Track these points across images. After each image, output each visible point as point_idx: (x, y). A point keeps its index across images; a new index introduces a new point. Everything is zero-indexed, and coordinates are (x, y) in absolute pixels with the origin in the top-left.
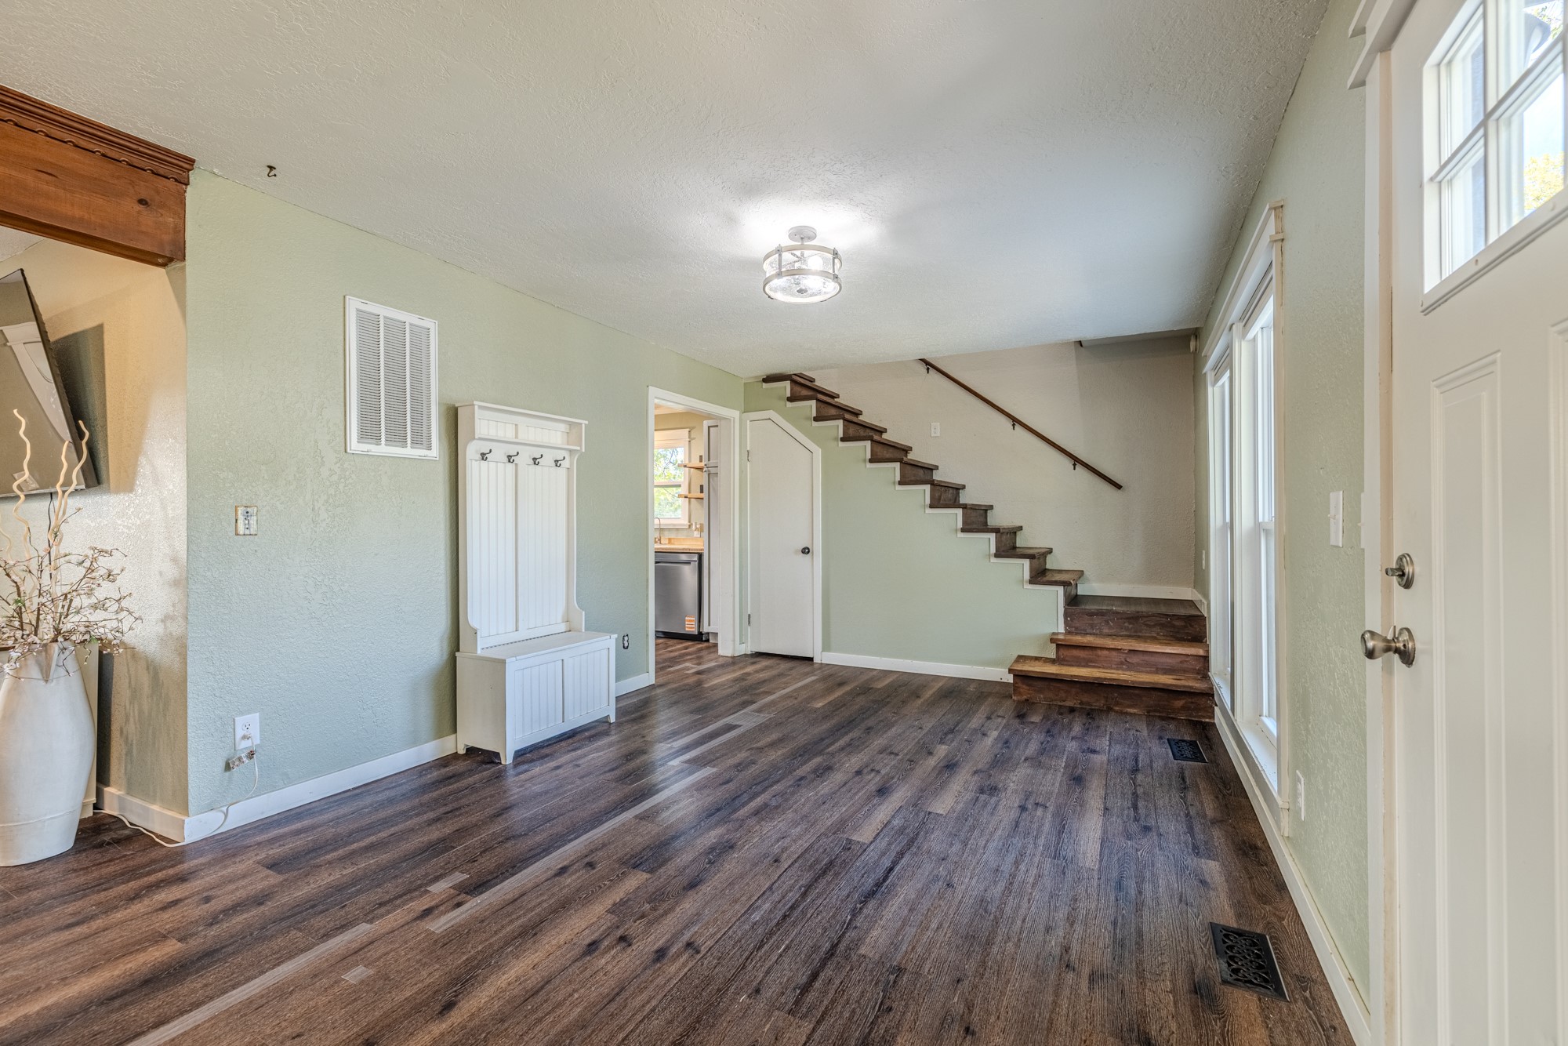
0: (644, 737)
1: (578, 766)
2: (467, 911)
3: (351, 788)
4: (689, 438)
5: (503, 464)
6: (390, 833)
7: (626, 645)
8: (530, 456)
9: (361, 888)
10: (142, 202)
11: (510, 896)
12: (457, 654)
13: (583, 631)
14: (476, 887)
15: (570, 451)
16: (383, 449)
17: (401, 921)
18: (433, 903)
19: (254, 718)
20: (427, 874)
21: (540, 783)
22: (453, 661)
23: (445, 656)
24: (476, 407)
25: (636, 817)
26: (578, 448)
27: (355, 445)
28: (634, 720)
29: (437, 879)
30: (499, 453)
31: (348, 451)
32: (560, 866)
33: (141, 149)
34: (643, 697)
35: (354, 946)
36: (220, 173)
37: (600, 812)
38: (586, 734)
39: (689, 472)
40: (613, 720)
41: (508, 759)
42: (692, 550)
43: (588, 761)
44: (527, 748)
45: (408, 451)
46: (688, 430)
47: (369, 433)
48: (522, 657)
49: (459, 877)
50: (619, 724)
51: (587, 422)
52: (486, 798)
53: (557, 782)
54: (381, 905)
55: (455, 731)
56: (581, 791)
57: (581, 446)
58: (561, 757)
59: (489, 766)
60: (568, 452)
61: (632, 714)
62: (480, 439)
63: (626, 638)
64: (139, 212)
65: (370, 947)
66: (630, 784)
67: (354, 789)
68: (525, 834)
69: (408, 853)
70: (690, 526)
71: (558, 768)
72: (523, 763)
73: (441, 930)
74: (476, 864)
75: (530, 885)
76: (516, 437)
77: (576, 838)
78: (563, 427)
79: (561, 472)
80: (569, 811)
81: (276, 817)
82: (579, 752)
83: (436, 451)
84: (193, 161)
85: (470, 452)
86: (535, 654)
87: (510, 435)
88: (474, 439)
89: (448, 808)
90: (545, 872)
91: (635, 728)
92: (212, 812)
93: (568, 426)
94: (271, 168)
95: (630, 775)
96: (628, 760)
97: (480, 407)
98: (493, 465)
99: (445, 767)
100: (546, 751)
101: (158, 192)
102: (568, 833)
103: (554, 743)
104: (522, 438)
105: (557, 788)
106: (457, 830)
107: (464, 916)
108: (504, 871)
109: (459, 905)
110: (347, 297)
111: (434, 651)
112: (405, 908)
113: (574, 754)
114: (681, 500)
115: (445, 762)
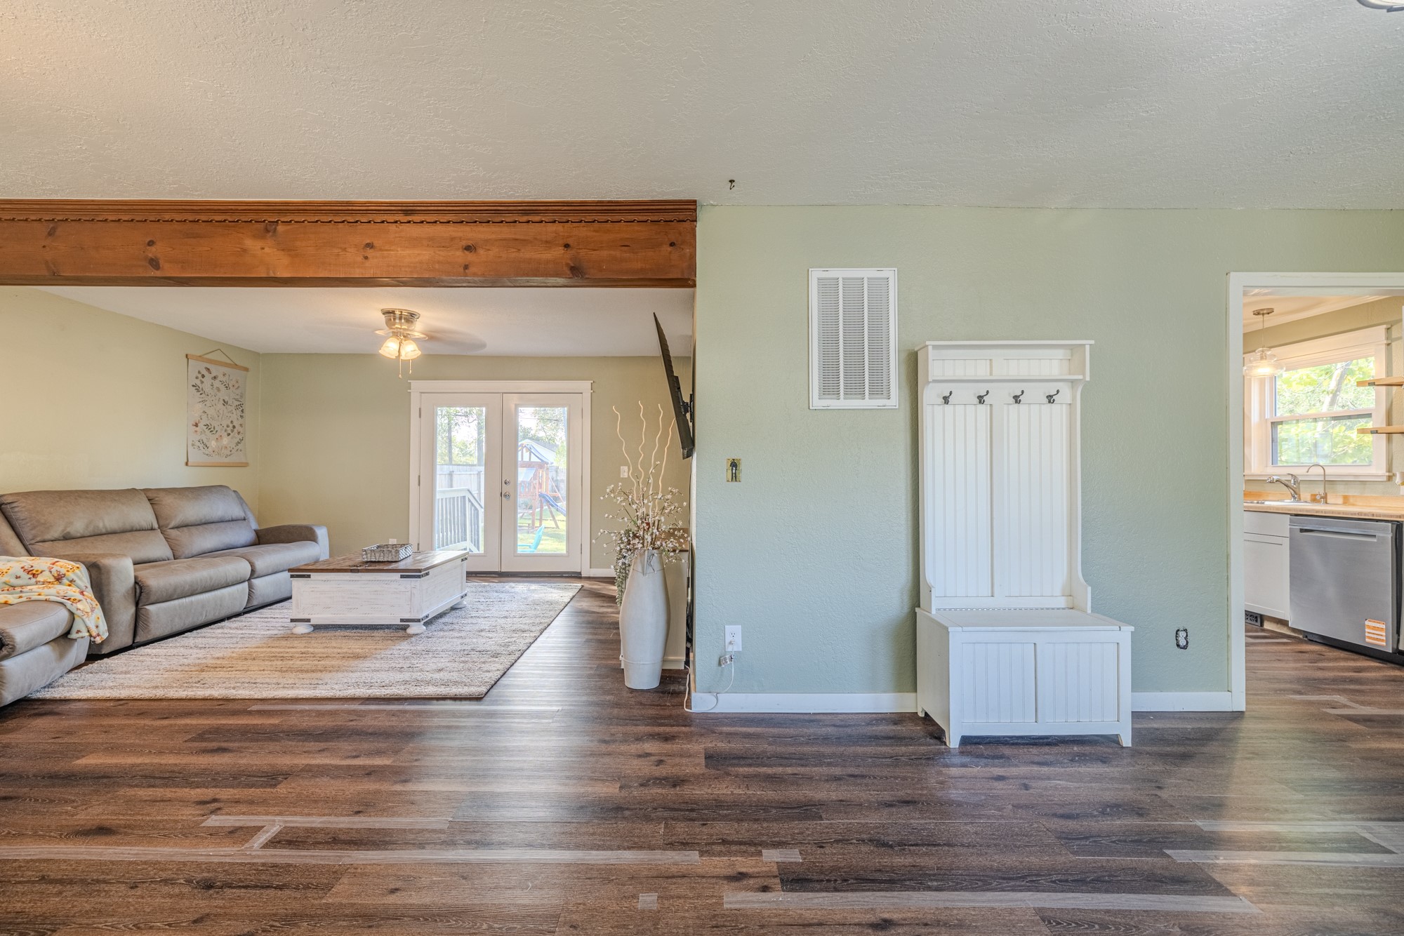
0: (1159, 788)
1: (1026, 787)
2: (764, 902)
3: (812, 712)
4: (1387, 339)
5: (974, 406)
6: (796, 772)
7: (1182, 643)
8: (1009, 394)
9: (729, 815)
10: (672, 244)
11: (809, 916)
12: (917, 610)
13: (1089, 611)
14: (794, 880)
15: (1072, 381)
16: (843, 403)
17: (718, 871)
18: (751, 870)
19: (737, 629)
20: (776, 835)
21: (963, 789)
22: (913, 617)
23: (906, 610)
24: (930, 348)
25: (1039, 911)
26: (1081, 377)
27: (817, 402)
28: (1164, 756)
29: (776, 845)
30: (962, 395)
31: (811, 408)
32: (886, 916)
33: (667, 207)
34: (1208, 726)
35: (674, 869)
36: (715, 203)
37: (999, 870)
38: (1075, 749)
39: (1388, 394)
40: (1127, 741)
41: (953, 742)
42: (1365, 514)
43: (1046, 789)
44: (987, 737)
45: (868, 403)
46: (1385, 326)
47: (829, 389)
48: (970, 629)
49: (793, 856)
50: (1134, 753)
51: (1092, 342)
52: (896, 778)
53: (983, 797)
54: (724, 842)
55: (916, 691)
56: (1000, 825)
57: (1084, 374)
58: (1016, 766)
59: (932, 741)
60: (1070, 384)
61: (1169, 745)
62: (935, 381)
63: (1182, 634)
64: (670, 253)
65: (679, 880)
66: (1075, 853)
67: (814, 714)
68: (891, 846)
69: (787, 800)
70: (1390, 478)
71: (1000, 778)
72: (969, 754)
73: (733, 906)
74: (820, 851)
75: (838, 917)
76: (991, 374)
77: (938, 889)
78: (1060, 353)
79: (1058, 411)
80: (962, 845)
81: (750, 715)
82: (1045, 769)
83: (895, 398)
84: (695, 201)
85: (929, 396)
86: (990, 628)
87: (982, 371)
88: (929, 382)
89: (856, 771)
90: (867, 912)
91: (1156, 768)
92: (709, 694)
93: (1069, 352)
94: (732, 181)
95: (1086, 838)
96: (1103, 813)
97: (935, 347)
98: (960, 409)
99: (895, 724)
100: (1007, 751)
101: (680, 234)
102: (934, 875)
103: (1023, 744)
104: (997, 374)
105: (976, 806)
106: (841, 801)
107: (756, 906)
108: (833, 878)
109: (765, 889)
110: (810, 270)
111: (893, 603)
112: (732, 859)
113: (1036, 768)
114: (1369, 438)
115: (899, 719)
